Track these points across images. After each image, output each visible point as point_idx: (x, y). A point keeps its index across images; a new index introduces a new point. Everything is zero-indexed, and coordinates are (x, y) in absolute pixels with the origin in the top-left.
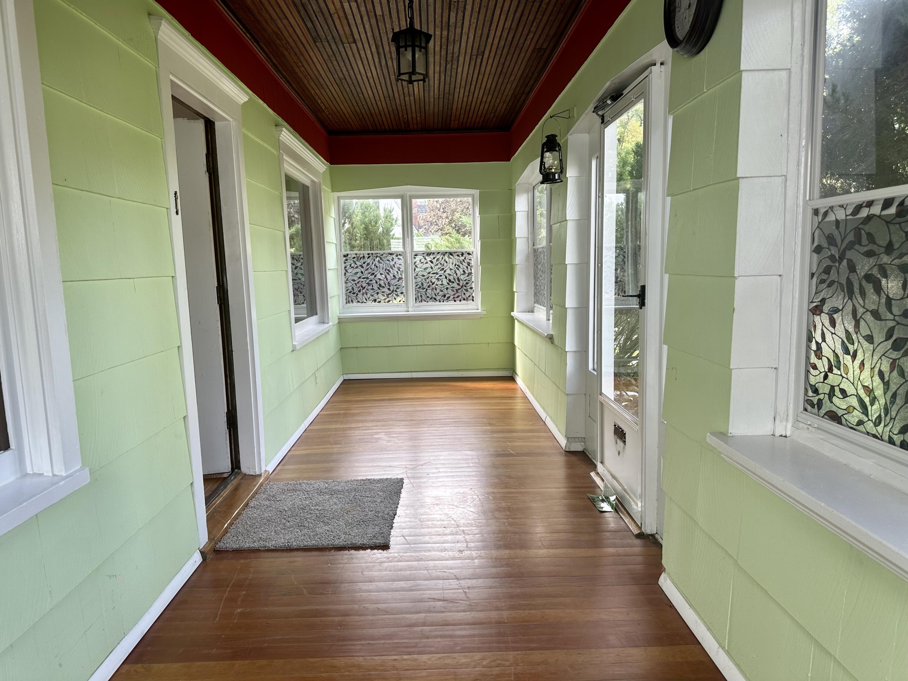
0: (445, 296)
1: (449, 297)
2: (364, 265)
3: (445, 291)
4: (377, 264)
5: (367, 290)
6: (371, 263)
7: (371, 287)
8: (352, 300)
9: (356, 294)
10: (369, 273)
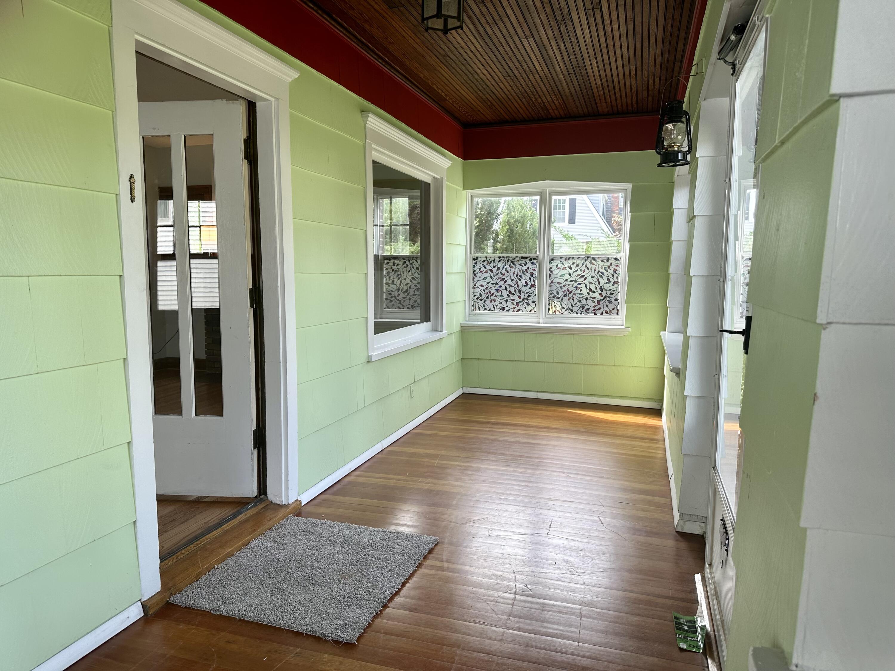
0: (583, 307)
1: (588, 309)
2: (495, 270)
3: (584, 302)
4: (509, 269)
5: (496, 296)
6: (502, 266)
7: (499, 294)
8: (479, 307)
9: (483, 301)
10: (499, 278)
